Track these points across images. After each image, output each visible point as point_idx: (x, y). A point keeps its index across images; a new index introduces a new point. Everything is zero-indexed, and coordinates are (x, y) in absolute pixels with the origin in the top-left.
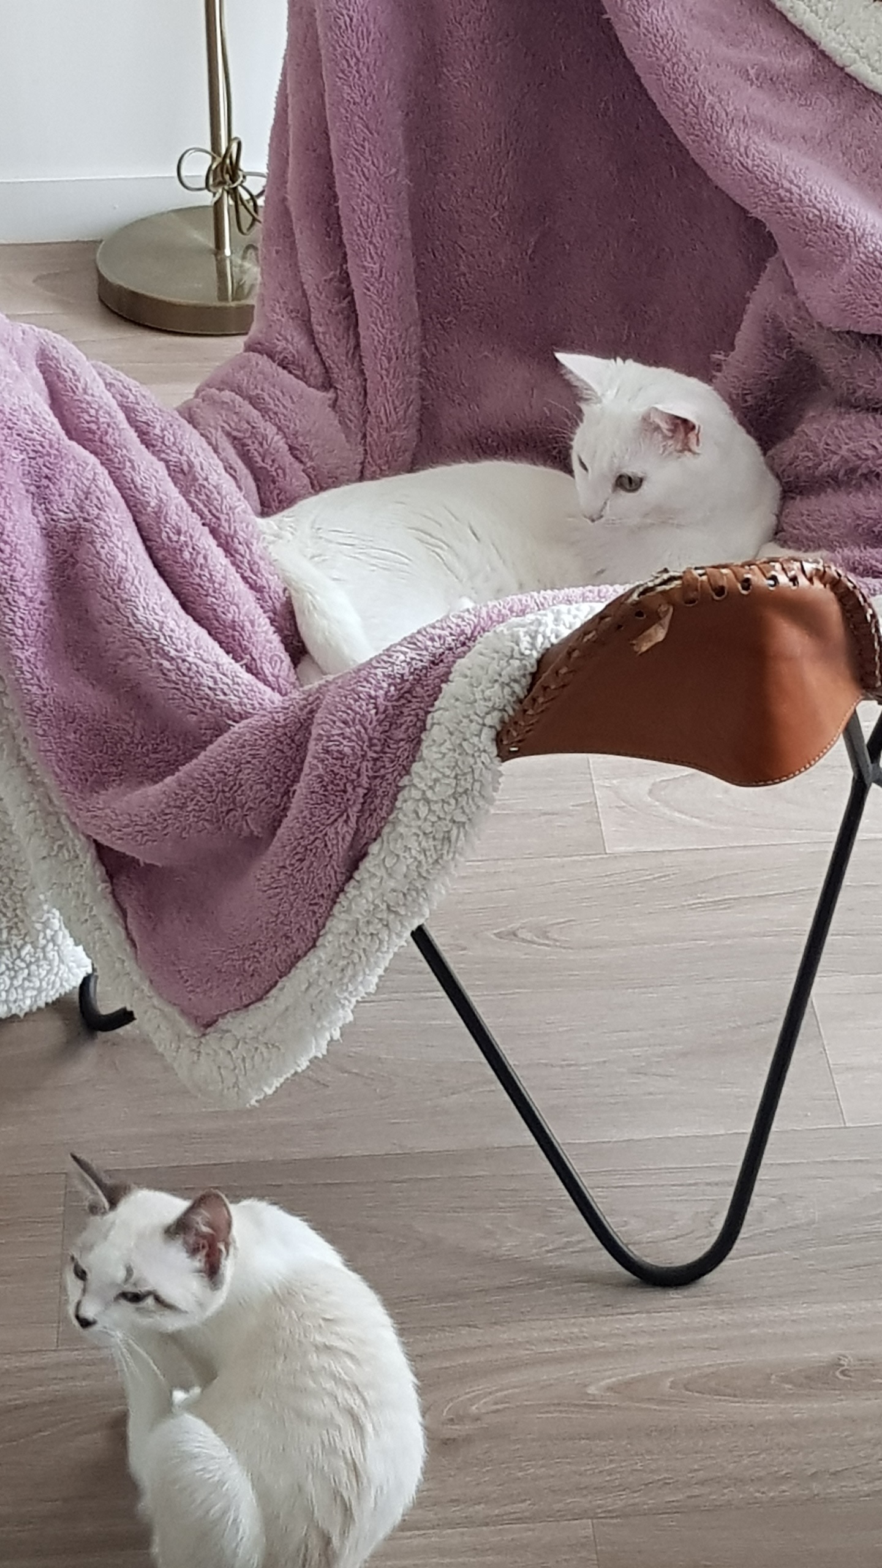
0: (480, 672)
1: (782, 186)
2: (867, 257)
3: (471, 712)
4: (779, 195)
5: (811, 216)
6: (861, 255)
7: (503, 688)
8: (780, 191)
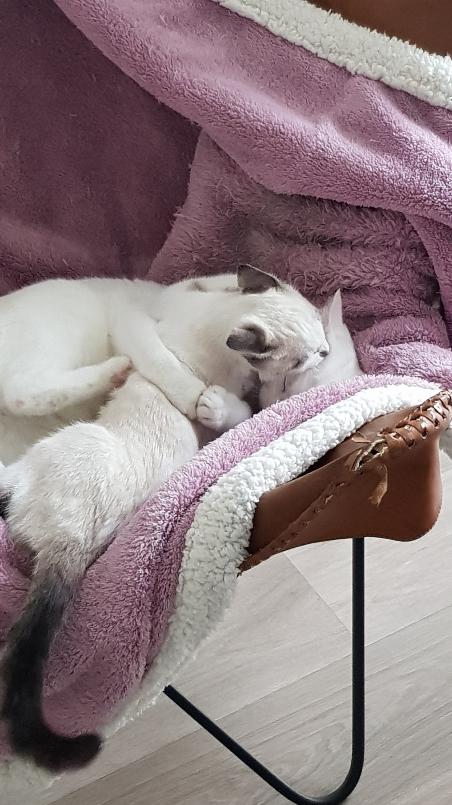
0: (213, 539)
1: (229, 108)
2: (313, 154)
3: (214, 567)
4: (228, 114)
5: (259, 128)
6: (309, 154)
7: (233, 545)
8: (229, 111)
